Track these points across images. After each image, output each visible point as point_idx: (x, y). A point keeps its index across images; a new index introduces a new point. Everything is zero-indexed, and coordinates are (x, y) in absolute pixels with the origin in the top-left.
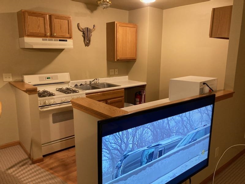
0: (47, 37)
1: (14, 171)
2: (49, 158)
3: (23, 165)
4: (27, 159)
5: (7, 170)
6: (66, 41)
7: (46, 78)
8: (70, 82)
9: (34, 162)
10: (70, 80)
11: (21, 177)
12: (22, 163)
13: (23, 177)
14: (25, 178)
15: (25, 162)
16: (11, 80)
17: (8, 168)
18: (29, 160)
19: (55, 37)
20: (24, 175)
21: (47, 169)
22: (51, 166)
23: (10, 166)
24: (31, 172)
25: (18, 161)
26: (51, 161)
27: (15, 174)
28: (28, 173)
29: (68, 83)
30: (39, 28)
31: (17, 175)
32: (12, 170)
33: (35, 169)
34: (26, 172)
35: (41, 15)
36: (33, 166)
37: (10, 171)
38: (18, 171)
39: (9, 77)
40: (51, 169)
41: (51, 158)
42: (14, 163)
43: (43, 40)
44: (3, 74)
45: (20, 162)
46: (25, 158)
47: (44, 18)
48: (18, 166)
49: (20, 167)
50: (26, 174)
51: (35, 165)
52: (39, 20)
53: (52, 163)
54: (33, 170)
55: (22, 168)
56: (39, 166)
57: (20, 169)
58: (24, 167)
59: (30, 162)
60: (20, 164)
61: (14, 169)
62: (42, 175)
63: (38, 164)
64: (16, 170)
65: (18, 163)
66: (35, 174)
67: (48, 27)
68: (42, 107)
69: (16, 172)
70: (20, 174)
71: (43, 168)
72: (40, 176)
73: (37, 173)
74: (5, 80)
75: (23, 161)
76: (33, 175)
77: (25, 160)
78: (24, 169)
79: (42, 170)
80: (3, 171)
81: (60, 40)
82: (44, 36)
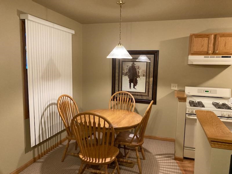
0: (209, 54)
1: (159, 158)
2: (189, 162)
3: (167, 157)
4: (172, 154)
5: (156, 155)
6: (230, 57)
7: (205, 91)
8: (230, 98)
9: (176, 159)
10: (230, 97)
11: (161, 164)
12: (168, 156)
13: (162, 165)
14: (163, 166)
15: (170, 155)
16: (176, 89)
17: (157, 154)
18: (173, 156)
19: (217, 54)
20: (163, 164)
21: (182, 168)
22: (186, 169)
23: (159, 154)
24: (169, 164)
25: (166, 153)
26: (189, 165)
27: (159, 160)
28: (167, 164)
29: (228, 99)
30: (203, 47)
31: (159, 162)
32: (159, 157)
33: (173, 164)
34: (166, 163)
35: (206, 35)
36: (173, 161)
37: (157, 157)
38: (162, 159)
39: (176, 87)
40: (185, 170)
41: (190, 162)
42: (163, 153)
43: (205, 57)
44: (172, 84)
45: (167, 154)
46: (172, 153)
47: (209, 38)
48: (164, 156)
49: (165, 157)
50: (165, 164)
51: (175, 161)
52: (204, 40)
53: (189, 166)
54: (171, 164)
55: (166, 159)
56: (177, 163)
57: (164, 159)
58: (168, 158)
59: (173, 158)
60: (166, 156)
61: (160, 157)
62: (175, 171)
63: (178, 161)
64: (161, 158)
65: (165, 154)
66: (171, 167)
67: (211, 46)
68: (190, 114)
69: (160, 159)
70: (161, 161)
71: (179, 166)
72: (173, 170)
73: (173, 167)
74: (172, 88)
75: (169, 154)
76: (169, 167)
77: (171, 154)
78: (166, 160)
79: (178, 168)
80: (153, 154)
81: (222, 57)
82: (207, 53)
